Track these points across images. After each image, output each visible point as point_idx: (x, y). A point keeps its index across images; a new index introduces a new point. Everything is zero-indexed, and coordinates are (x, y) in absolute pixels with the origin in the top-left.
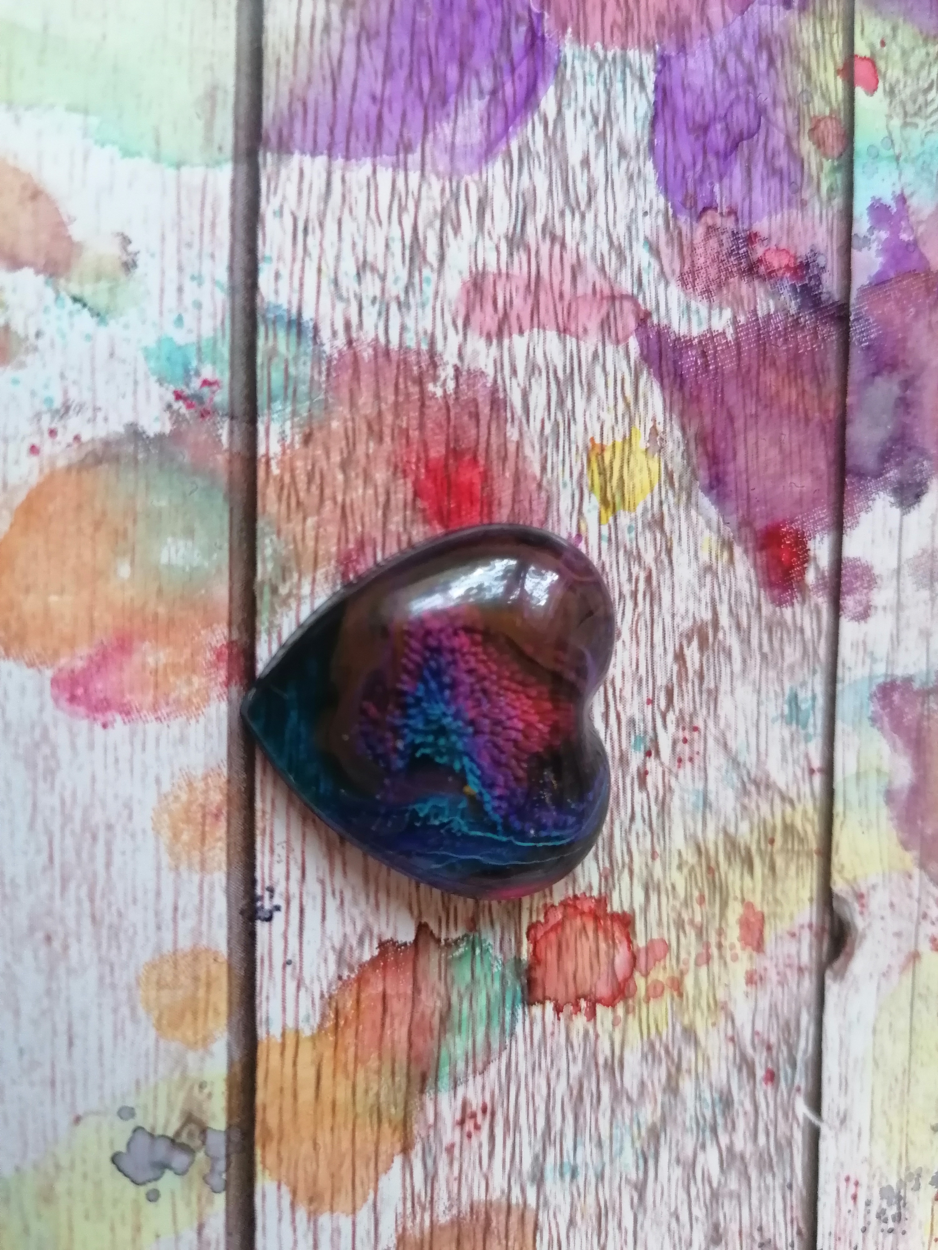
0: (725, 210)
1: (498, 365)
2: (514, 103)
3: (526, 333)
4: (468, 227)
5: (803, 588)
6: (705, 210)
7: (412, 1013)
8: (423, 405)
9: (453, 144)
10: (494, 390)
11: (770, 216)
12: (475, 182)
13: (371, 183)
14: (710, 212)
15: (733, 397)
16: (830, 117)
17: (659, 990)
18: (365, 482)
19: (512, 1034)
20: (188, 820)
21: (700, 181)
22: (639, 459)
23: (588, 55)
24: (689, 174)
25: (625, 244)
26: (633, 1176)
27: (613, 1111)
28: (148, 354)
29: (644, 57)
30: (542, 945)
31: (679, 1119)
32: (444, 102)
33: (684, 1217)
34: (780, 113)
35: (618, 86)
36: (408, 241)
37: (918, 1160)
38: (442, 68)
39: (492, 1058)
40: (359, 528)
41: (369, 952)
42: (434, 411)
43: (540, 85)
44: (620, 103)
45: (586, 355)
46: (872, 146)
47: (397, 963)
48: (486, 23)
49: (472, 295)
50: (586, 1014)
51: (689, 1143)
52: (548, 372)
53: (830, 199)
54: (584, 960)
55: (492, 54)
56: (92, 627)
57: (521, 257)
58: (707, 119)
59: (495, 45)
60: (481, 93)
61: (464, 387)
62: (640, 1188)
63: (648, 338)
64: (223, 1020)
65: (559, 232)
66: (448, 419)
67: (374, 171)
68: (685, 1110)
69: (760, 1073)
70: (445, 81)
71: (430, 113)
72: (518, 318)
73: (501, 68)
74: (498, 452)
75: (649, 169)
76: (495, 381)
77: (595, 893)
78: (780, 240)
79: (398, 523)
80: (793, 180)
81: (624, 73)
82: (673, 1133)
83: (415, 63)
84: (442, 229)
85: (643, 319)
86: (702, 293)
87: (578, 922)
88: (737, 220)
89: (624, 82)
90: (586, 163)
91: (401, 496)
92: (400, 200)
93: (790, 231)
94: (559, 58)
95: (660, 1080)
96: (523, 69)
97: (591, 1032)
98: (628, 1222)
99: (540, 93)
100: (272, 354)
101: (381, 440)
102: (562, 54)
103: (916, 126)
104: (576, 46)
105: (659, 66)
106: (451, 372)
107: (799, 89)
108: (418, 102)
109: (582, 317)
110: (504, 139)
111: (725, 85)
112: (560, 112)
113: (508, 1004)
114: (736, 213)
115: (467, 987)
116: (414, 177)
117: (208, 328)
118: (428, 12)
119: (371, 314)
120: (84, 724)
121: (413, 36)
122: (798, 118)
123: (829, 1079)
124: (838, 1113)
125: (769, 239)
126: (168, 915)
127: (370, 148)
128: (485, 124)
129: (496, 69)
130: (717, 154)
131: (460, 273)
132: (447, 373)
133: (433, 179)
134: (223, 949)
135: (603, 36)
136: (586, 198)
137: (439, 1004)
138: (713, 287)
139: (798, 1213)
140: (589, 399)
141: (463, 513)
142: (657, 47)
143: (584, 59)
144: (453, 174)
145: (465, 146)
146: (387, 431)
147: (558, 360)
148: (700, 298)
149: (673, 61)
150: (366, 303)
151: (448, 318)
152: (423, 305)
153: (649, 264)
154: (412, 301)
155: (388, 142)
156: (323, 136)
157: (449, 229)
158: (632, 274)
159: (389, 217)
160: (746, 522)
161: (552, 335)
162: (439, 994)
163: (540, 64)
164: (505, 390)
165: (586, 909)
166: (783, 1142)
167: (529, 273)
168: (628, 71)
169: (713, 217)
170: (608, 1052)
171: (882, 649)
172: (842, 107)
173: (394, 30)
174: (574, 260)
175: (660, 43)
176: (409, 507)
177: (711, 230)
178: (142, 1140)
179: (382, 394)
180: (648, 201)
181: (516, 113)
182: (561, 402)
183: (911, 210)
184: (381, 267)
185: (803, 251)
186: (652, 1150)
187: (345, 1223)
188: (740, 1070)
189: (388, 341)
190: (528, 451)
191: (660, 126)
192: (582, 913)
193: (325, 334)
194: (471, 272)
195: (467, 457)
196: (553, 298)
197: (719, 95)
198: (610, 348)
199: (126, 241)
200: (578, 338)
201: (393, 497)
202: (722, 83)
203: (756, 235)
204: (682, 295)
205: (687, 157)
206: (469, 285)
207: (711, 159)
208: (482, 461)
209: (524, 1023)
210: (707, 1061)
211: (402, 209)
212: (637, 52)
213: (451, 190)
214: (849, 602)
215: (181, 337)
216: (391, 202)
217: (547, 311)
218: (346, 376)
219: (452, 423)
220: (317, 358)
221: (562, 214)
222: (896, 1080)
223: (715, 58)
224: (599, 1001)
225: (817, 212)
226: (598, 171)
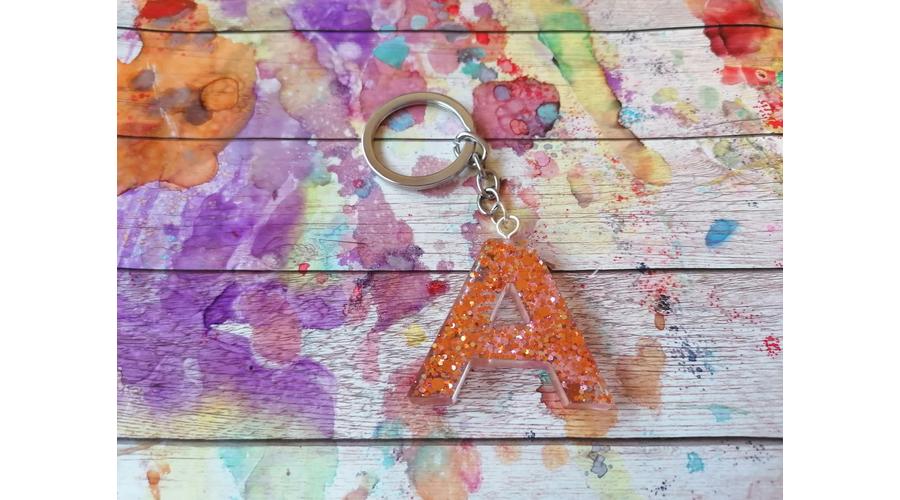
0: (344, 308)
1: (387, 372)
2: (318, 368)
3: (379, 364)
4: (352, 381)
5: (445, 282)
6: (344, 314)
8: (398, 393)
9: (330, 386)
10: (394, 373)
11: (345, 295)
12: (339, 379)
13: (340, 408)
14: (345, 312)
15: (394, 304)
16: (317, 277)
20: (508, 456)
21: (336, 315)
22: (412, 331)
23: (304, 348)
24: (335, 318)
25: (354, 336)
26: (611, 327)
28: (387, 468)
29: (304, 332)
32: (318, 389)
33: (622, 311)
34: (316, 293)
36: (355, 398)
37: (610, 239)
38: (309, 389)
41: (544, 406)
42: (399, 390)
43: (313, 361)
44: (316, 339)
45: (384, 347)
46: (324, 265)
47: (547, 398)
48: (296, 377)
49: (369, 379)
51: (600, 310)
52: (389, 358)
53: (339, 277)
55: (305, 375)
56: (457, 482)
57: (358, 366)
58: (320, 314)
59: (302, 375)
60: (315, 378)
61: (393, 381)
62: (614, 324)
63: (379, 329)
64: (562, 446)
65: (352, 355)
67: (338, 407)
68: (591, 312)
69: (581, 289)
70: (313, 388)
71: (322, 392)
72: (375, 366)
74: (409, 371)
75: (334, 330)
76: (391, 372)
78: (351, 292)
80: (335, 288)
81: (308, 338)
82: (598, 315)
83: (308, 397)
84: (352, 388)
85: (374, 331)
86: (366, 314)
89: (311, 338)
90: (333, 348)
92: (345, 400)
93: (349, 289)
96: (308, 366)
98: (625, 327)
99: (315, 361)
100: (386, 434)
101: (407, 404)
102: (304, 355)
103: (317, 252)
104: (302, 351)
105: (306, 328)
107: (310, 287)
108: (319, 396)
109: (374, 348)
110: (328, 371)
112: (319, 356)
114: (345, 305)
116: (338, 396)
117: (380, 452)
118: (294, 393)
119: (375, 408)
120: (483, 485)
121: (301, 398)
122: (318, 287)
123: (585, 268)
124: (594, 264)
125: (351, 295)
126: (533, 462)
127: (331, 409)
128: (324, 377)
129: (309, 374)
130: (329, 311)
131: (363, 383)
132: (389, 386)
133: (339, 391)
134: (542, 447)
135: (298, 344)
136: (342, 348)
138: (365, 311)
139: (624, 275)
140: (395, 346)
142: (301, 328)
144: (337, 386)
145: (330, 382)
146: (405, 402)
147: (385, 355)
148: (368, 315)
149: (305, 324)
150: (372, 409)
151: (375, 386)
152: (372, 393)
153: (359, 329)
154: (371, 396)
155: (330, 404)
156: (329, 422)
157: (352, 386)
158: (362, 334)
159: (349, 403)
160: (427, 299)
161: (379, 356)
163: (307, 362)
164: (393, 370)
166: (602, 281)
167: (363, 363)
168: (308, 336)
171: (461, 257)
172: (314, 274)
173: (299, 403)
174: (359, 351)
175: (299, 328)
177: (350, 312)
178: (594, 469)
179: (395, 404)
180: (342, 330)
181: (320, 368)
182: (396, 354)
183: (341, 253)
184: (362, 405)
185: (354, 285)
186: (603, 321)
187: (620, 412)
188: (580, 295)
189: (382, 403)
190: (409, 363)
191: (322, 327)
193: (380, 420)
194: (363, 380)
195: (410, 380)
196: (369, 356)
197: (313, 310)
198: (382, 340)
199: (358, 474)
200: (379, 349)
202: (310, 309)
203: (350, 299)
204: (367, 320)
205: (330, 319)
206: (367, 380)
208: (411, 376)
211: (347, 399)
212: (302, 334)
213: (342, 386)
214: (449, 268)
215: (383, 460)
216: (346, 402)
217: (372, 358)
218: (391, 414)
219: (402, 384)
220: (386, 422)
221: (347, 354)
222: (584, 247)
223: (303, 312)
225: (343, 281)
226: (335, 345)
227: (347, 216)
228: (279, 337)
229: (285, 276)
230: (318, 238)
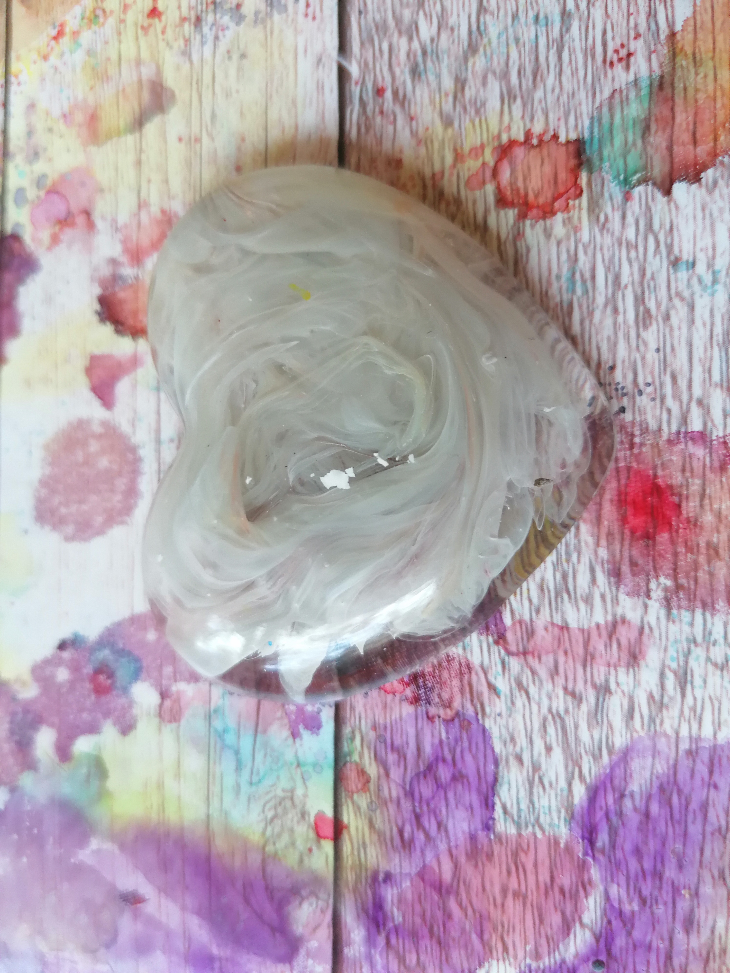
0: (437, 720)
1: (616, 601)
2: (605, 790)
3: (593, 624)
4: (642, 699)
6: (453, 720)
7: (672, 133)
8: (675, 570)
9: (654, 757)
10: (618, 583)
11: (401, 718)
12: (637, 732)
13: (717, 726)
14: (449, 717)
16: (353, 793)
17: (473, 153)
18: (720, 513)
19: (592, 118)
21: (456, 741)
23: (547, 828)
24: (466, 745)
25: (516, 692)
26: (488, 17)
27: (507, 64)
29: (503, 829)
30: (570, 184)
31: (453, 59)
32: (661, 789)
34: (394, 794)
35: (523, 806)
36: (689, 686)
37: (258, 33)
38: (663, 811)
39: (607, 101)
40: (724, 480)
41: (709, 175)
42: (667, 566)
43: (585, 804)
44: (522, 794)
45: (545, 612)
46: (319, 773)
47: (686, 167)
48: (628, 847)
49: (637, 650)
50: (532, 134)
52: (576, 597)
53: (353, 733)
54: (535, 174)
55: (623, 824)
57: (600, 679)
58: (452, 785)
59: (621, 832)
60: (632, 796)
61: (643, 584)
62: (482, 9)
63: (496, 625)
65: (569, 699)
66: (654, 561)
67: (715, 735)
68: (449, 66)
69: (388, 94)
70: (660, 802)
71: (672, 779)
72: (600, 635)
73: (616, 814)
74: (614, 539)
75: (498, 747)
76: (618, 589)
77: (528, 222)
78: (393, 700)
79: (693, 485)
80: (383, 745)
81: (519, 817)
82: (459, 49)
83: (683, 813)
84: (662, 696)
85: (500, 639)
86: (454, 659)
87: (541, 201)
88: (427, 713)
89: (519, 810)
90: (549, 749)
91: (691, 504)
92: (695, 715)
93: (385, 706)
94: (570, 824)
95: (470, 87)
96: (600, 814)
97: (528, 122)
99: (585, 798)
101: (709, 545)
102: (568, 827)
103: (284, 791)
104: (557, 834)
105: (491, 822)
106: (653, 595)
107: (378, 812)
108: (681, 786)
109: (549, 638)
110: (613, 763)
111: (438, 812)
112: (570, 785)
113: (596, 140)
114: (428, 717)
115: (629, 152)
116: (684, 732)
118: (673, 851)
119: (717, 632)
121: (685, 834)
122: (379, 790)
123: (332, 91)
124: (324, 67)
125: (401, 700)
127: (719, 752)
128: (628, 773)
129: (620, 814)
130: (444, 760)
131: (647, 666)
132: (657, 594)
133: (670, 732)
135: (535, 843)
136: (547, 724)
137: (652, 139)
138: (445, 664)
140: (543, 580)
141: (641, 494)
142: (492, 837)
143: (550, 825)
144: (654, 737)
145: (644, 757)
146: (703, 550)
147: (568, 607)
148: (455, 656)
149: (480, 826)
150: (722, 641)
151: (656, 633)
152: (676, 641)
153: (496, 678)
154: (685, 645)
155: (705, 756)
157: (657, 697)
158: (509, 670)
159: (703, 702)
161: (573, 624)
162: (652, 146)
163: (586, 819)
164: (609, 583)
165: (535, 211)
166: (367, 45)
167: (592, 668)
168: (516, 818)
169: (446, 714)
170: (514, 108)
172: (343, 800)
173: (700, 837)
174: (556, 678)
175: (490, 839)
176: (684, 497)
177: (448, 705)
179: (707, 576)
180: (498, 724)
181: (604, 783)
182: (565, 577)
183: (288, 727)
184: (710, 667)
185: (373, 692)
186: (474, 36)
188: (405, 96)
189: (704, 615)
190: (590, 540)
191: (490, 779)
192: (538, 207)
194: (638, 667)
195: (638, 534)
196: (572, 651)
197: (443, 803)
198: (527, 617)
200: (553, 624)
201: (698, 504)
202: (440, 811)
203: (411, 703)
204: (469, 658)
205: (468, 758)
206: (639, 657)
207: (449, 757)
208: (627, 532)
209: (583, 127)
210: (432, 102)
211: (693, 709)
212: (508, 832)
213: (655, 724)
216: (701, 714)
217: (577, 641)
219: (651, 558)
221: (567, 711)
222: (277, 92)
223: (446, 831)
224: (521, 144)
225: (363, 722)
226: (539, 745)
227: (187, 714)
228: (516, 895)
229: (349, 876)
230: (245, 788)
